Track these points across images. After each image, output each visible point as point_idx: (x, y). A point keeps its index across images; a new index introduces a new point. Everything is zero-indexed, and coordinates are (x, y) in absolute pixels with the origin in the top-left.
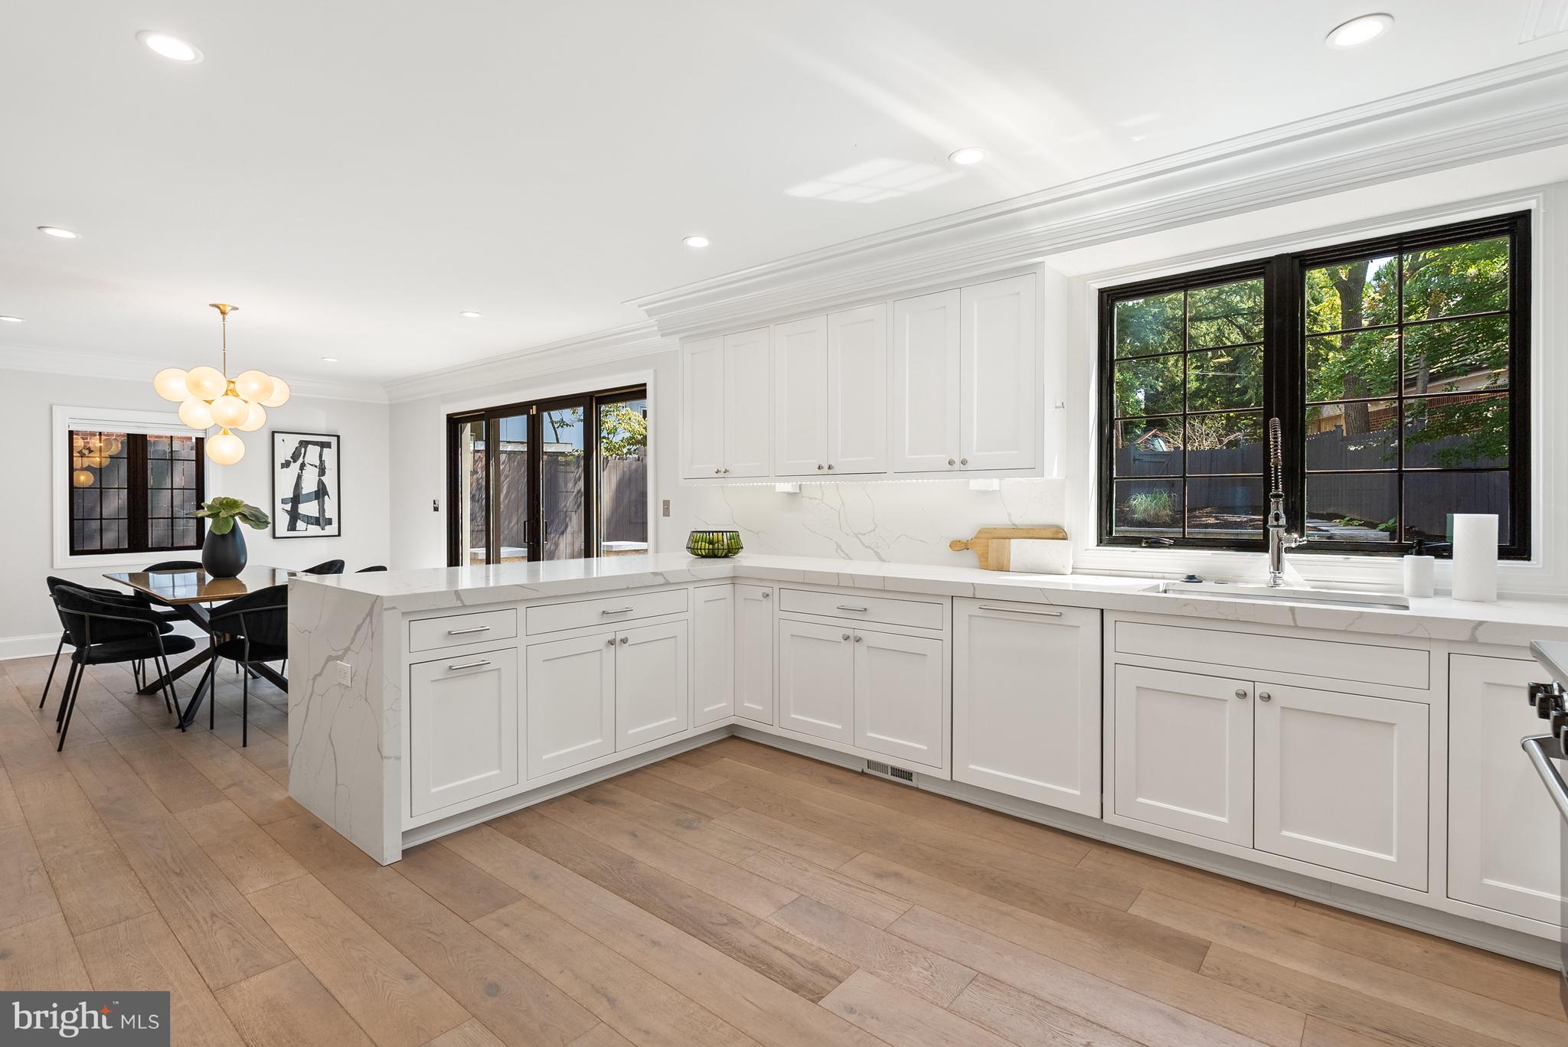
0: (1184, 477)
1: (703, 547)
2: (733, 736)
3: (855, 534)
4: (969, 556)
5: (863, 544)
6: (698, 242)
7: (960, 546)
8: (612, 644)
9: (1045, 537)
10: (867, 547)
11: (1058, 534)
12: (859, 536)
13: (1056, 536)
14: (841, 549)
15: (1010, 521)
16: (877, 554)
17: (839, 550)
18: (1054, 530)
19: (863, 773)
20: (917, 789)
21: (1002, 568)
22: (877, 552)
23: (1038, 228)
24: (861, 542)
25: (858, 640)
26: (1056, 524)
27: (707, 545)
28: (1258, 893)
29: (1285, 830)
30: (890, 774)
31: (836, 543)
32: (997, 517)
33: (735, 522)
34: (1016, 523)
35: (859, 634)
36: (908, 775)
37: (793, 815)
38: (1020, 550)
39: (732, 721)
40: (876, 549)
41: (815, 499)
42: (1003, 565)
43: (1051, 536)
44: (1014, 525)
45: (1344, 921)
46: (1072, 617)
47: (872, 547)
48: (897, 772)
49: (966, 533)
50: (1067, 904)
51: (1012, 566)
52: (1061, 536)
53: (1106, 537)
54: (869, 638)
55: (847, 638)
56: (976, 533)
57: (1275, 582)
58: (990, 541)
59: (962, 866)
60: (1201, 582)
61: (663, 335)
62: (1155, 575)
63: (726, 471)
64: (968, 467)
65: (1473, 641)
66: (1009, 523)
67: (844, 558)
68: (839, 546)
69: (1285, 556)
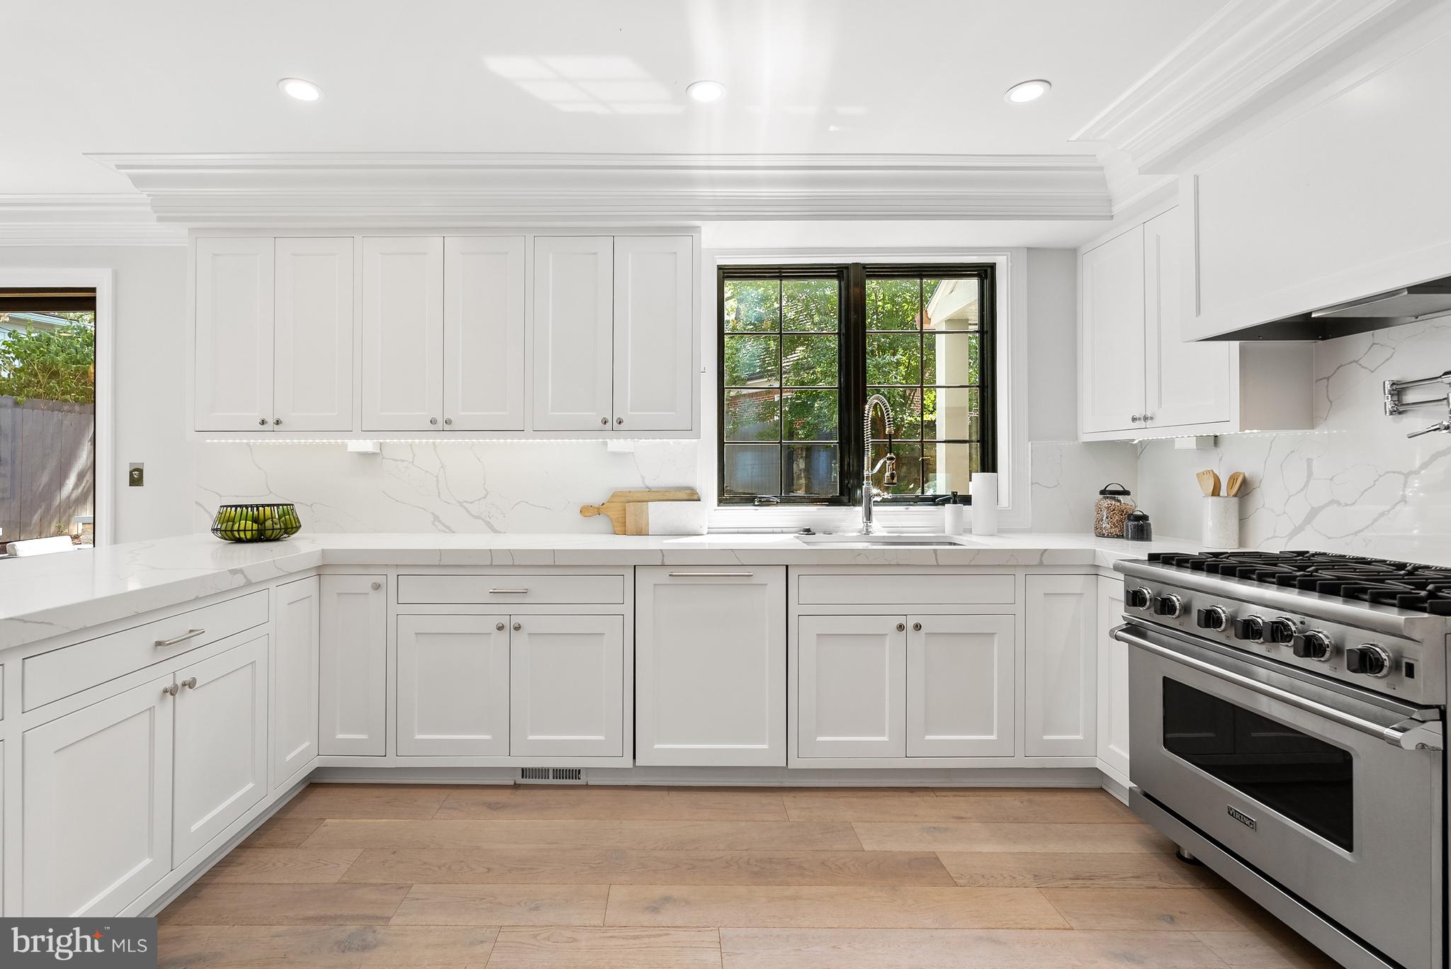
0: (780, 443)
1: (242, 527)
2: (315, 783)
3: (459, 502)
4: (600, 522)
5: (470, 514)
6: (302, 91)
7: (588, 511)
8: (172, 695)
9: (682, 499)
10: (475, 517)
11: (692, 496)
12: (465, 504)
13: (691, 498)
14: (440, 521)
15: (644, 484)
16: (488, 523)
17: (437, 523)
18: (689, 491)
19: (516, 786)
20: (587, 787)
21: (641, 532)
22: (489, 522)
23: (705, 191)
24: (468, 511)
25: (518, 628)
26: (690, 486)
27: (249, 523)
28: (910, 794)
29: (928, 735)
30: (551, 776)
31: (432, 513)
32: (630, 480)
33: (271, 492)
34: (650, 486)
35: (515, 620)
36: (575, 773)
37: (489, 870)
38: (658, 513)
39: (317, 763)
40: (488, 519)
41: (403, 461)
42: (642, 529)
43: (686, 498)
44: (648, 488)
45: (969, 796)
46: (760, 576)
47: (483, 516)
48: (559, 773)
49: (596, 496)
50: (823, 863)
51: (652, 528)
52: (696, 498)
53: (722, 501)
54: (529, 624)
55: (500, 628)
56: (609, 497)
57: (867, 530)
58: (627, 504)
59: (711, 860)
60: (814, 534)
61: (160, 219)
62: (784, 530)
63: (278, 422)
64: (622, 427)
65: (1041, 564)
66: (642, 486)
67: (445, 532)
68: (436, 518)
69: (875, 509)
